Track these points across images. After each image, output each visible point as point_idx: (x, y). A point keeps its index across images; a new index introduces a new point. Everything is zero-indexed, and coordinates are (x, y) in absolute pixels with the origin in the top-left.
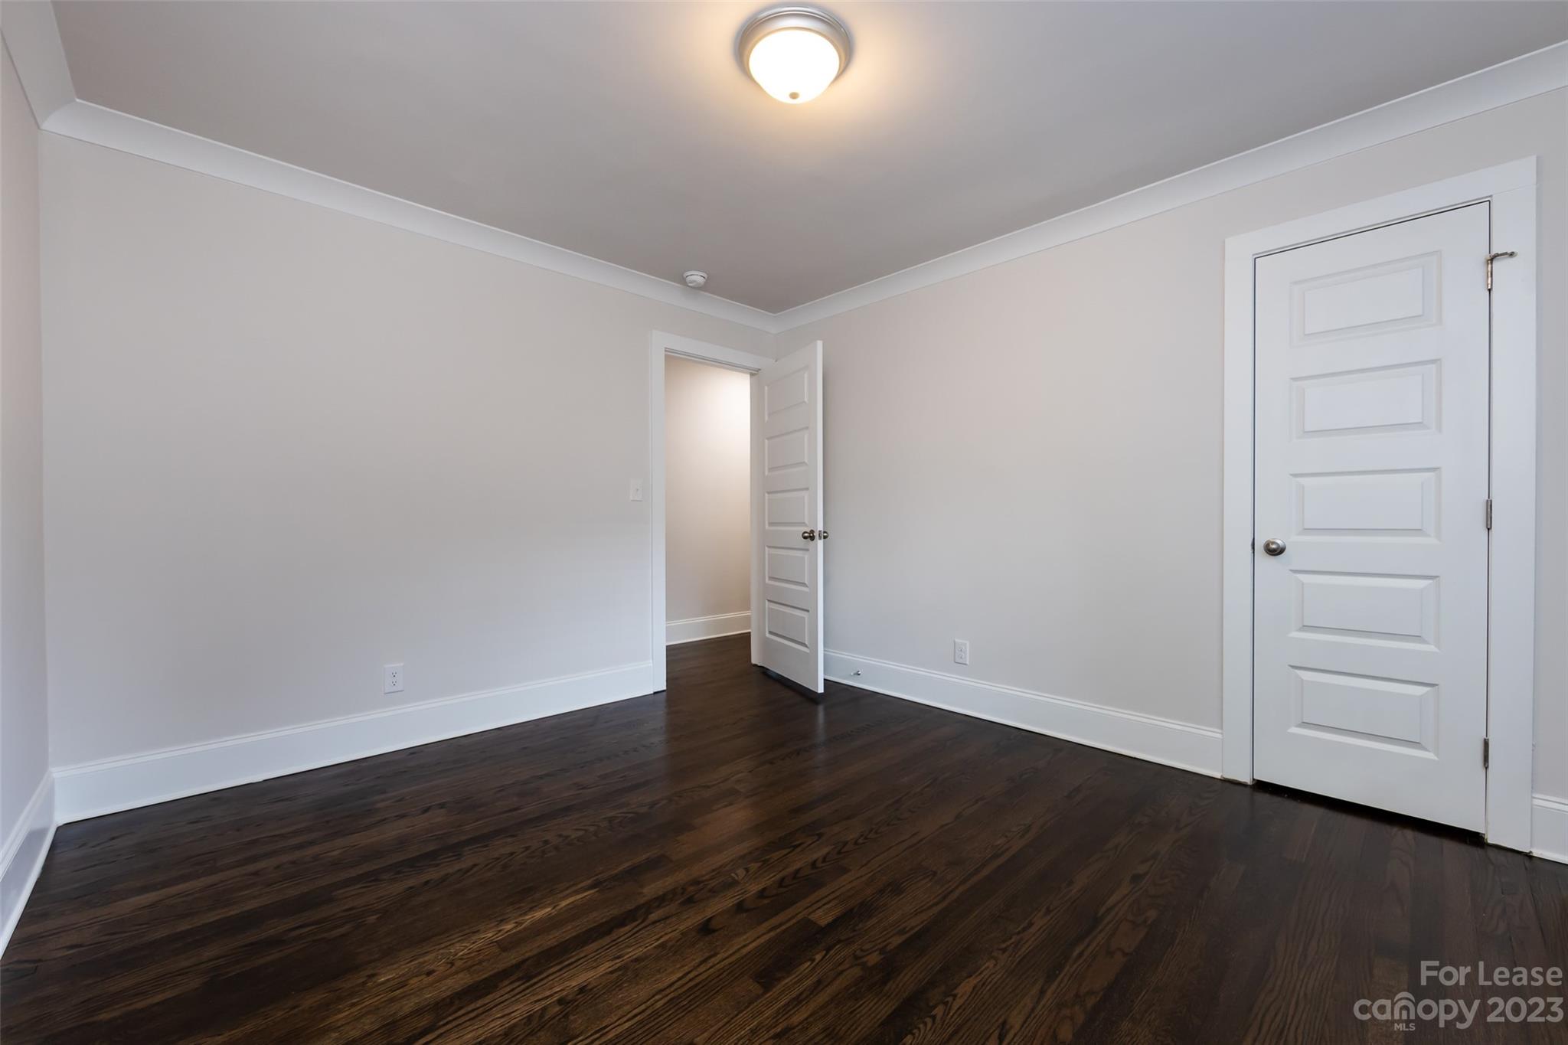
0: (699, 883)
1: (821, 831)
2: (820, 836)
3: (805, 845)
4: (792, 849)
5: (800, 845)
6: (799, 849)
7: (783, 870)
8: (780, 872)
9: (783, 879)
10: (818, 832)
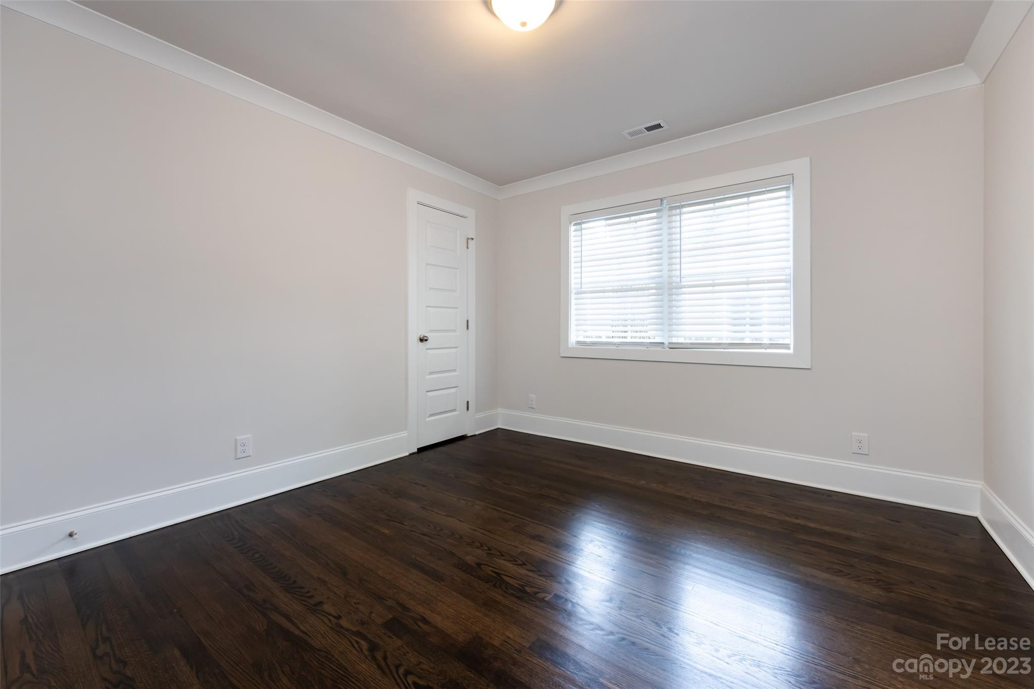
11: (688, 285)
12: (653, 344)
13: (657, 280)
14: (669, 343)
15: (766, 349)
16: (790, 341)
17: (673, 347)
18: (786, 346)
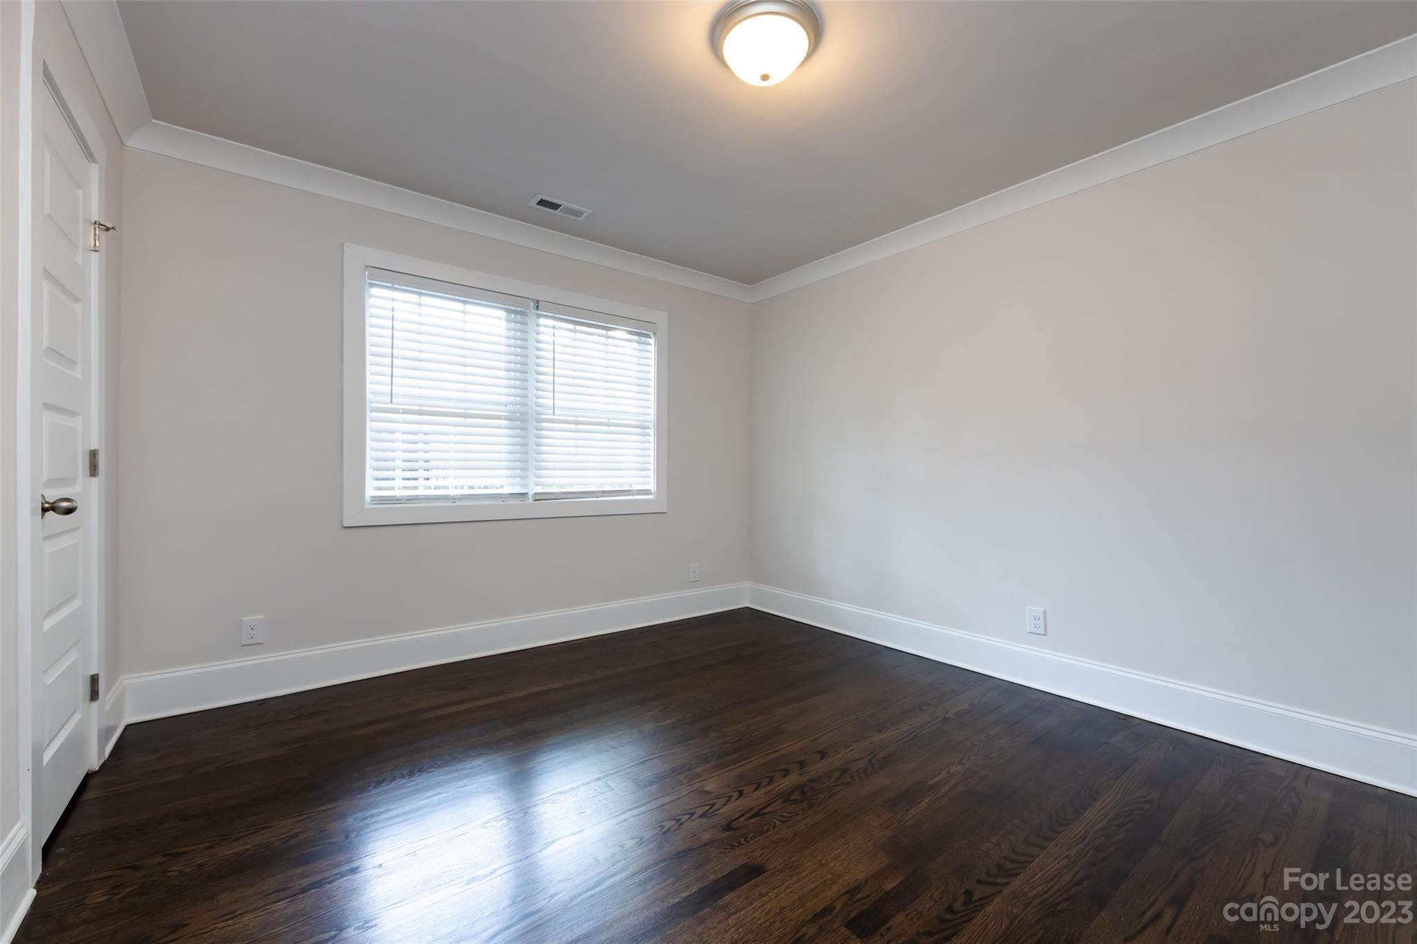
0: (843, 784)
1: (727, 833)
2: (728, 827)
3: (748, 816)
4: (761, 812)
5: (751, 818)
6: (754, 811)
7: (770, 791)
8: (772, 790)
9: (770, 783)
10: (731, 832)
11: (558, 419)
12: (514, 496)
13: (509, 408)
14: (536, 494)
15: (633, 495)
16: (652, 486)
17: (539, 498)
18: (648, 492)
